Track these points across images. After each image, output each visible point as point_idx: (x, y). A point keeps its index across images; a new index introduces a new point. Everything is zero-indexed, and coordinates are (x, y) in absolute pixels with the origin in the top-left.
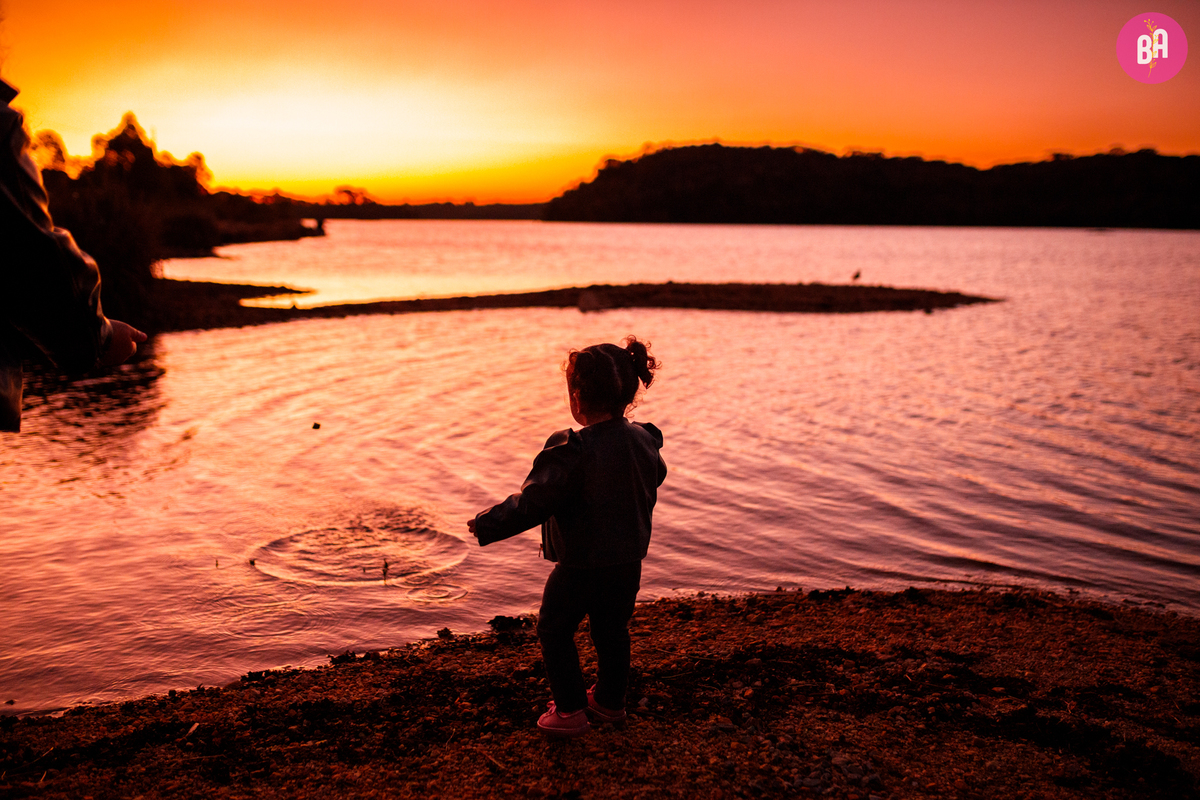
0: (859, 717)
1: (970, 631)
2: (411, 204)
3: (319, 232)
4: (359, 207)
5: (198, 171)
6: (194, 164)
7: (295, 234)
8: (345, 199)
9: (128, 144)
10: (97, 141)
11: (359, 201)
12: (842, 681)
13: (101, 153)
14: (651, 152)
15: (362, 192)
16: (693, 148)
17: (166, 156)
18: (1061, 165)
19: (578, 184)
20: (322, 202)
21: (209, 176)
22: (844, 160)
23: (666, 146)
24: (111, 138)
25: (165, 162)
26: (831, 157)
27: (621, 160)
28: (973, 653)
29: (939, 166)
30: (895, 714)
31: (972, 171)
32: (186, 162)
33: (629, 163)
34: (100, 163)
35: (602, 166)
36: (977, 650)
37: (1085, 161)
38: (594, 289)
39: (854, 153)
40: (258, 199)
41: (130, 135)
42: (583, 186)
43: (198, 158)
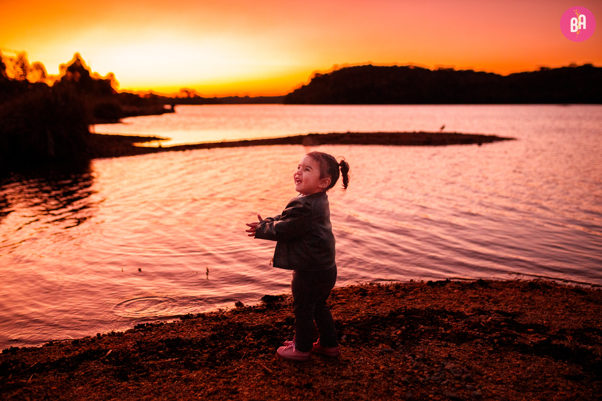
0: (458, 345)
1: (513, 301)
2: (218, 97)
3: (172, 111)
4: (192, 99)
5: (112, 81)
6: (110, 78)
7: (160, 112)
8: (185, 95)
9: (77, 69)
10: (62, 67)
11: (192, 96)
12: (447, 326)
13: (64, 73)
14: (337, 69)
15: (193, 91)
16: (358, 67)
17: (96, 74)
18: (544, 73)
19: (301, 86)
20: (173, 97)
21: (117, 84)
22: (435, 72)
23: (345, 66)
24: (69, 66)
25: (95, 77)
26: (428, 71)
27: (322, 73)
28: (515, 312)
29: (482, 74)
30: (477, 343)
31: (499, 76)
32: (106, 77)
33: (326, 75)
34: (63, 78)
35: (313, 77)
36: (517, 310)
37: (556, 71)
38: (310, 135)
39: (439, 68)
40: (142, 95)
41: (78, 64)
42: (304, 87)
43: (112, 75)
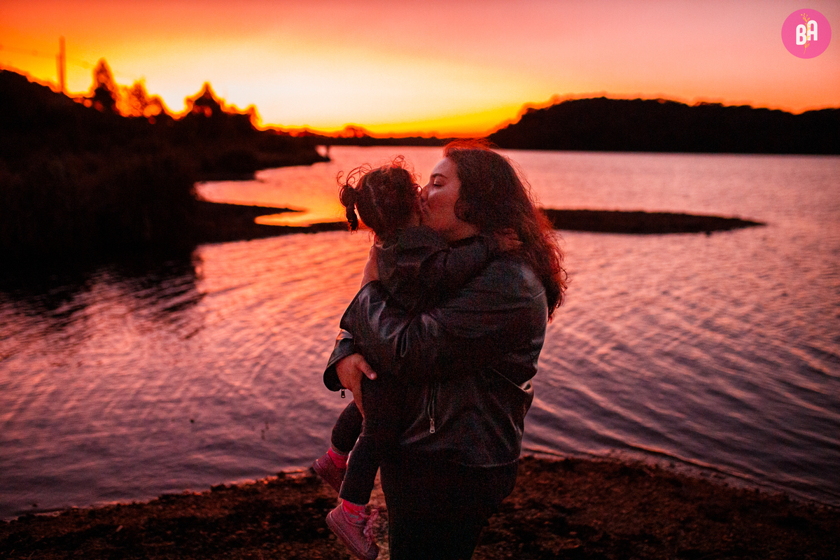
2: (395, 137)
3: (327, 159)
4: (359, 139)
5: (252, 117)
6: (250, 113)
7: (312, 160)
9: (206, 101)
10: (189, 101)
11: (360, 135)
14: (558, 103)
15: (361, 129)
16: (587, 99)
17: (232, 108)
19: (507, 125)
20: (334, 136)
21: (259, 120)
22: (695, 107)
23: (568, 99)
24: (196, 99)
25: (232, 112)
26: (685, 106)
27: (536, 108)
29: (764, 113)
31: (788, 115)
32: (245, 111)
33: (542, 111)
35: (525, 112)
39: (703, 103)
40: (293, 134)
41: (208, 97)
42: (511, 126)
43: (252, 109)
